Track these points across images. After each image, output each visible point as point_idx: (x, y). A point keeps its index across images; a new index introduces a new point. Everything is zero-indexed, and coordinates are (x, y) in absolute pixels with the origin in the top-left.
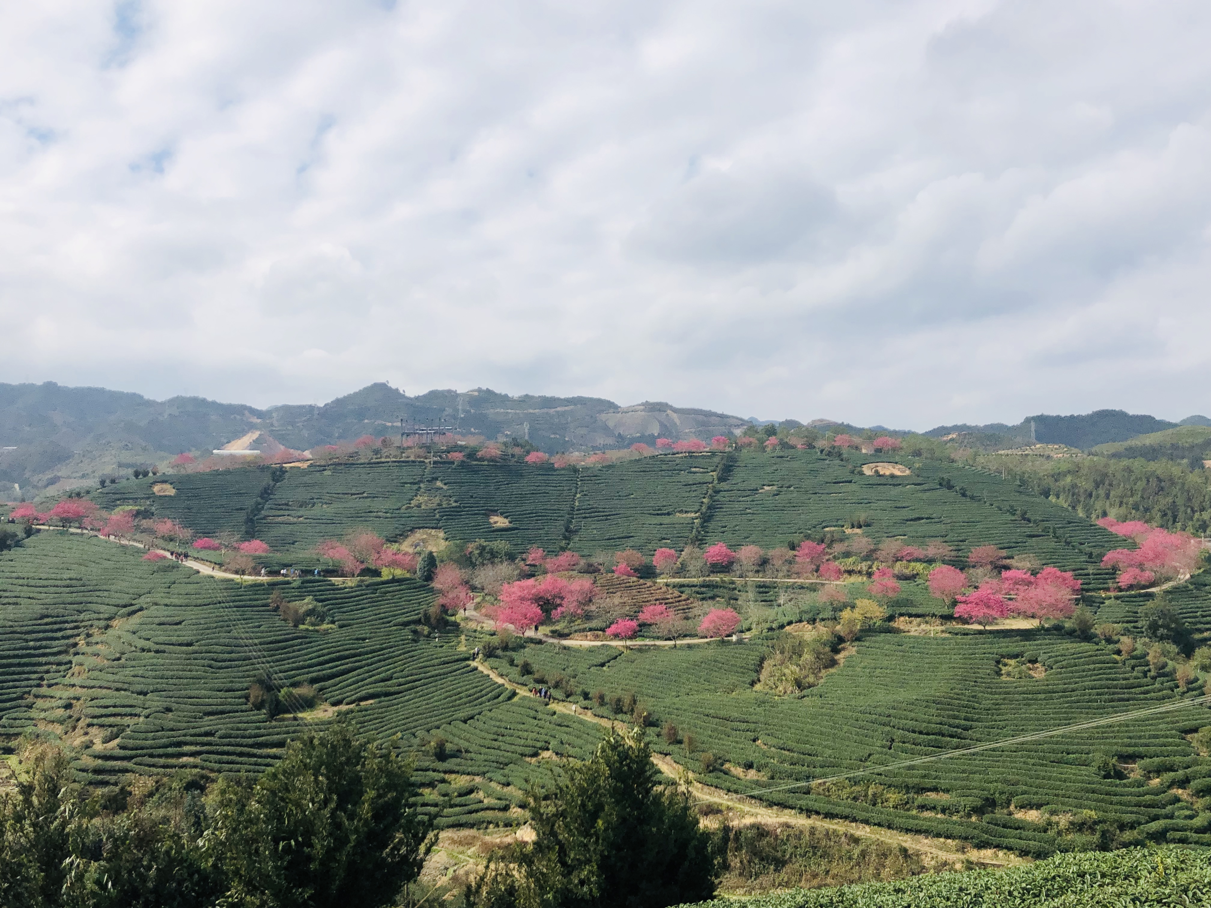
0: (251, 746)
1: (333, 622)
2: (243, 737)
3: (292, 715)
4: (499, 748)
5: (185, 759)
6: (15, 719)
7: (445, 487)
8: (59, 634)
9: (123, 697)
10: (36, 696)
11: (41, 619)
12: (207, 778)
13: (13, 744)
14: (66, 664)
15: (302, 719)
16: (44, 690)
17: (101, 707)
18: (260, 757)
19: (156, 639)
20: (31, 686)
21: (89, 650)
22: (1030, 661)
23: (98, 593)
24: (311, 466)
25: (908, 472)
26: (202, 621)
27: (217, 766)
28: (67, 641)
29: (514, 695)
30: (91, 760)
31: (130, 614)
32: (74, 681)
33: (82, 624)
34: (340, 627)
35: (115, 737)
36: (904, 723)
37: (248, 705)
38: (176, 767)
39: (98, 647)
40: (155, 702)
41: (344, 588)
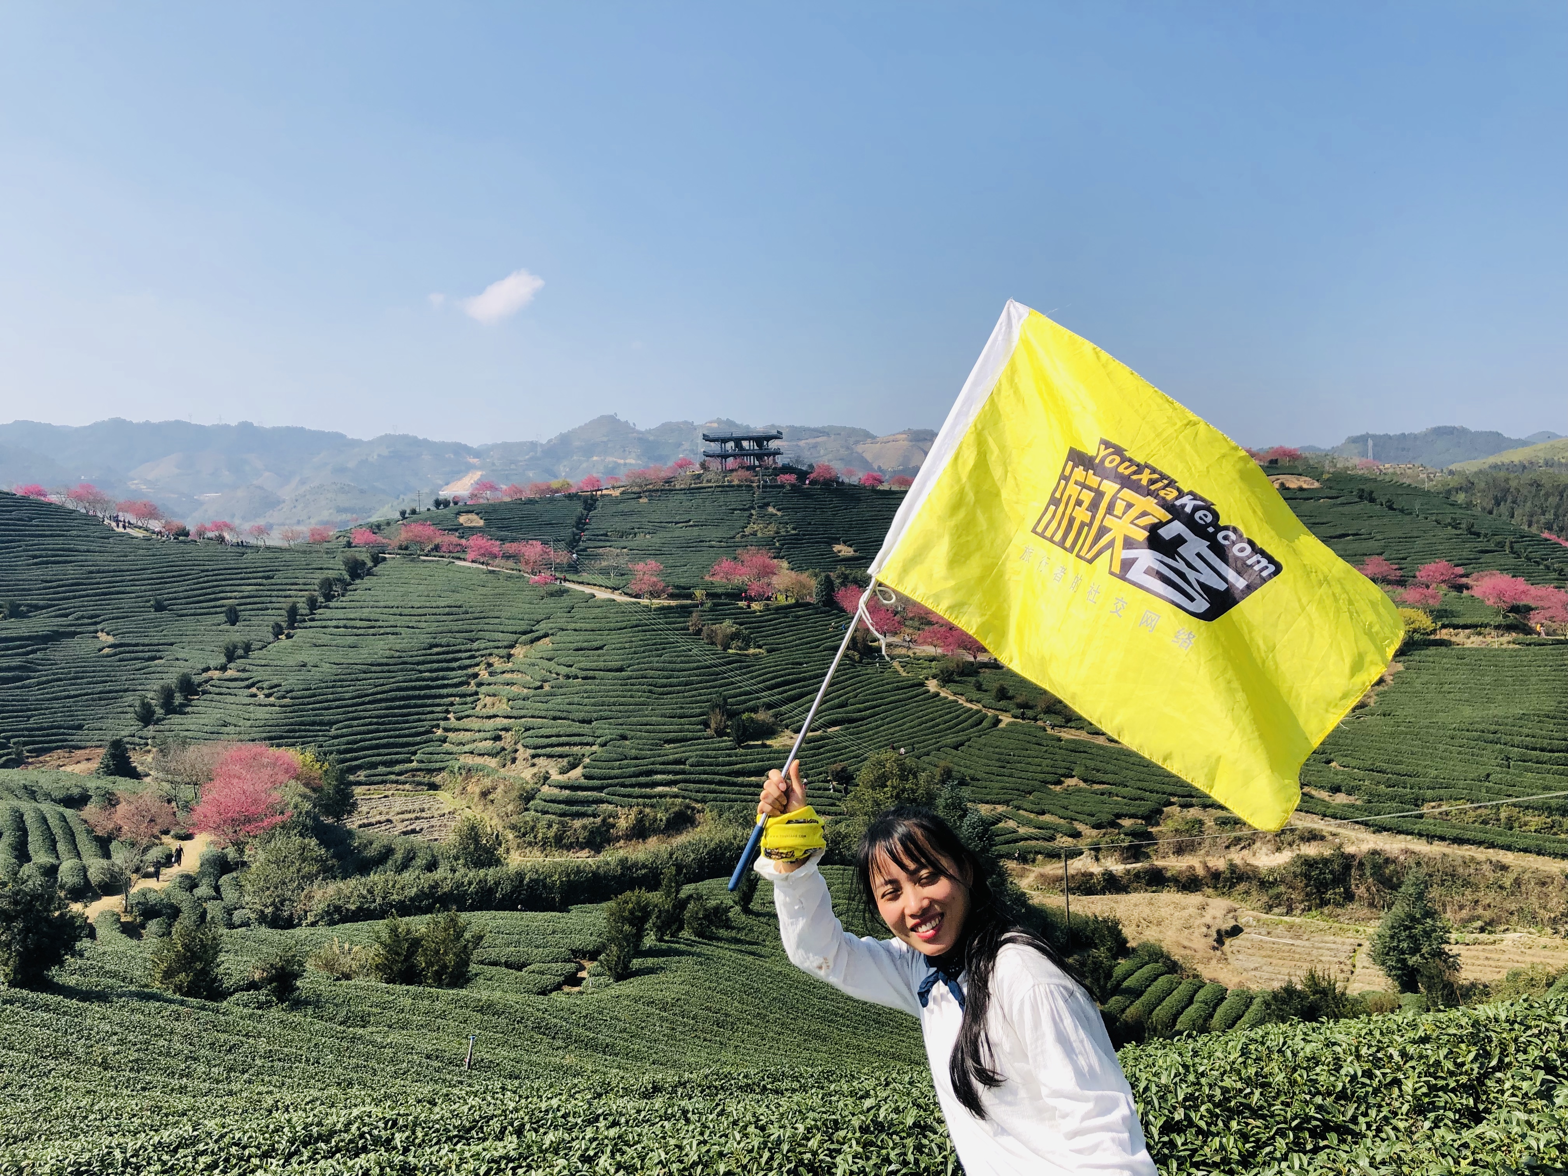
0: (728, 774)
1: (760, 647)
2: (717, 765)
3: (760, 742)
4: (1011, 776)
5: (659, 789)
6: (431, 754)
7: (779, 513)
8: (455, 665)
9: (563, 726)
10: (446, 730)
11: (430, 648)
12: (693, 809)
13: (438, 779)
14: (471, 695)
15: (770, 746)
16: (453, 722)
17: (542, 737)
18: (742, 785)
19: (582, 665)
20: (438, 720)
21: (492, 679)
23: (487, 621)
24: (622, 493)
25: (1316, 485)
26: (627, 645)
27: (700, 796)
28: (465, 672)
29: (998, 721)
30: (556, 791)
31: (532, 641)
32: (491, 712)
33: (477, 653)
34: (769, 651)
35: (573, 766)
36: (1517, 739)
37: (709, 732)
38: (655, 797)
39: (507, 676)
40: (606, 730)
41: (755, 612)
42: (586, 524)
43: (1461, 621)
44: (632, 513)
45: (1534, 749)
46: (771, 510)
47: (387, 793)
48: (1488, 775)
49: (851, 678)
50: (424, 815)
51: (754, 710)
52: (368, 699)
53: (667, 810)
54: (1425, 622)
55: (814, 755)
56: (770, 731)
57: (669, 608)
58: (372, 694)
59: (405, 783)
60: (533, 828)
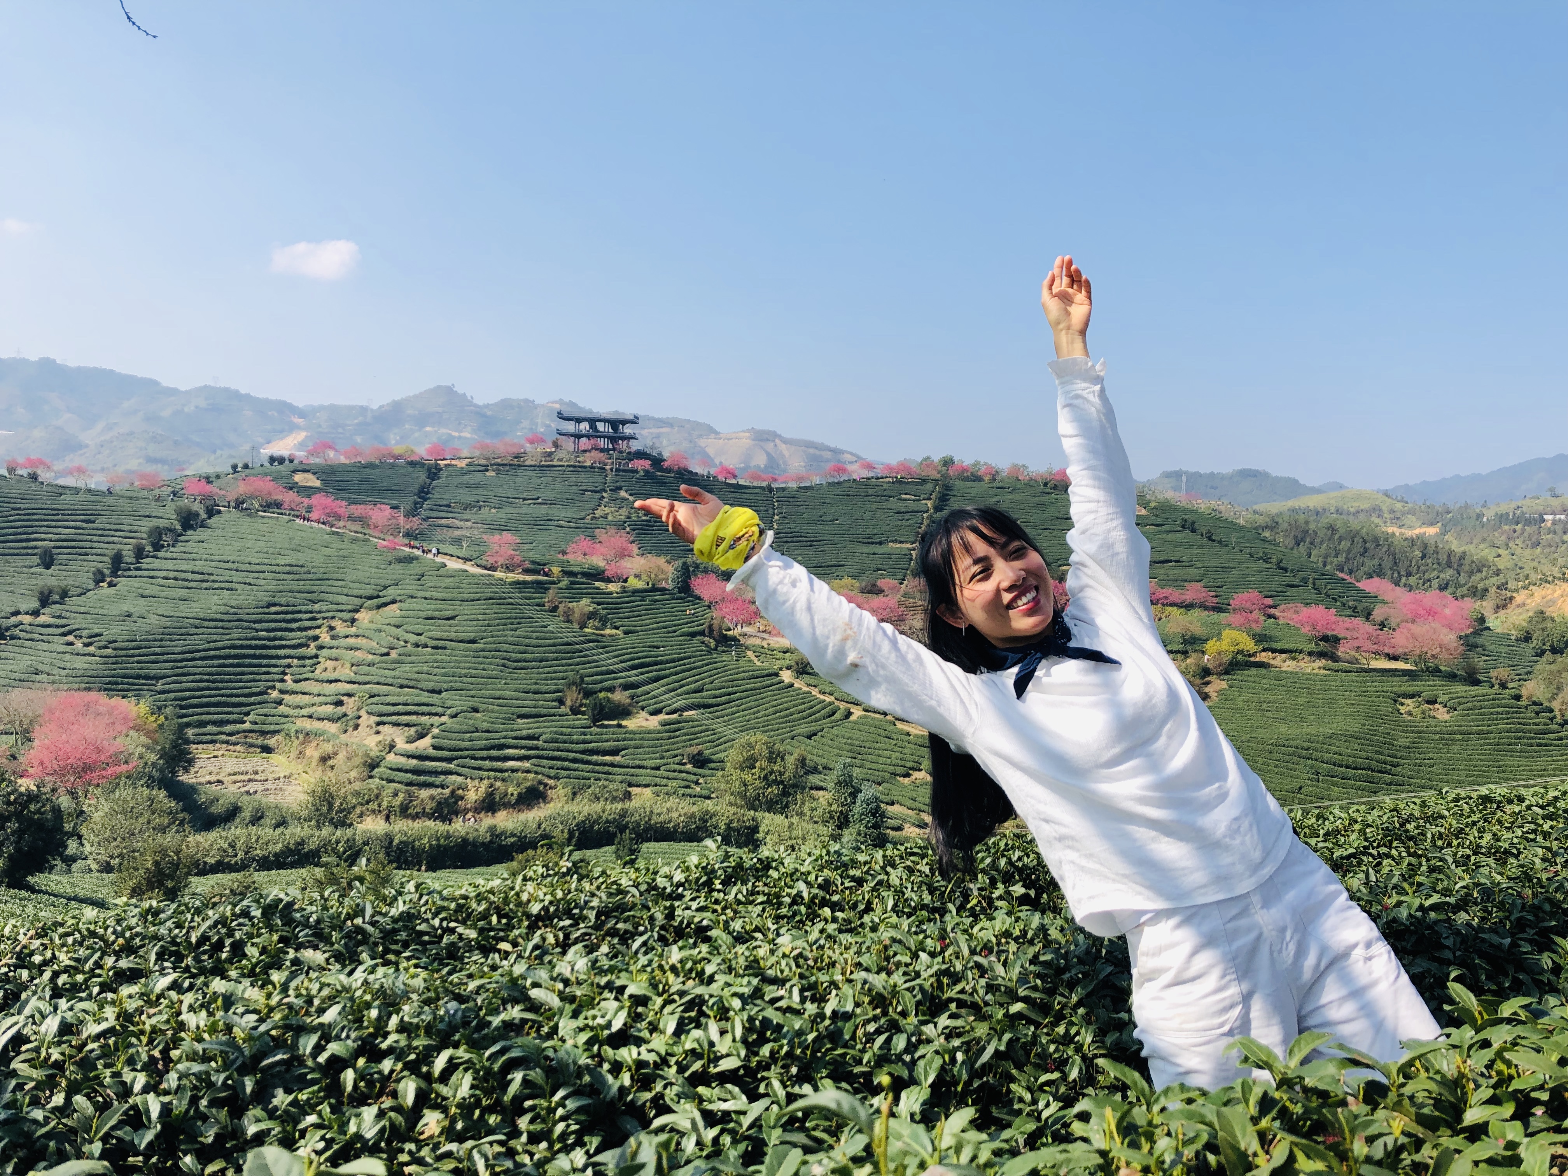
0: (583, 752)
1: (617, 628)
2: (572, 743)
3: (615, 722)
5: (511, 764)
6: (265, 715)
8: (294, 625)
9: (409, 694)
11: (268, 607)
12: (546, 785)
13: (271, 742)
14: (310, 658)
15: (625, 727)
16: (290, 684)
17: (388, 704)
18: (596, 764)
19: (432, 634)
20: (273, 681)
21: (335, 643)
22: (1428, 702)
23: (330, 582)
24: (468, 465)
26: (480, 617)
27: (553, 772)
28: (304, 633)
29: (849, 714)
30: (403, 760)
31: (379, 607)
32: (333, 676)
33: (318, 616)
34: (626, 633)
35: (421, 736)
36: (1327, 756)
37: (563, 710)
38: (506, 771)
39: (351, 641)
40: (457, 701)
41: (611, 593)
42: (428, 493)
43: (1278, 646)
44: (477, 485)
45: (1341, 766)
46: (623, 494)
47: (216, 753)
48: (1301, 788)
49: (707, 665)
50: (257, 777)
51: (611, 689)
52: (199, 655)
53: (518, 785)
54: (1249, 644)
55: (670, 738)
56: (624, 712)
57: (525, 583)
58: (204, 650)
59: (235, 744)
60: (377, 797)
